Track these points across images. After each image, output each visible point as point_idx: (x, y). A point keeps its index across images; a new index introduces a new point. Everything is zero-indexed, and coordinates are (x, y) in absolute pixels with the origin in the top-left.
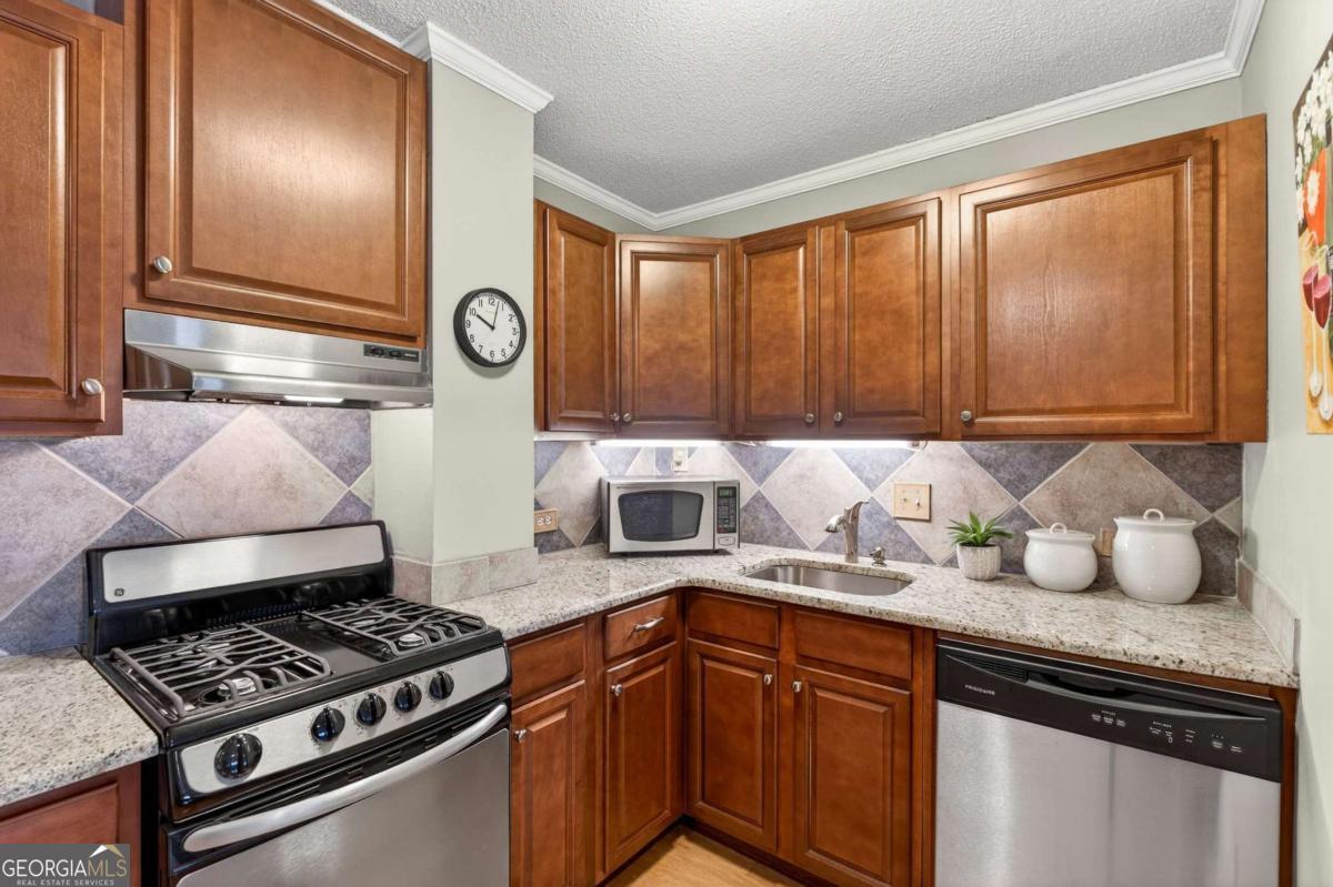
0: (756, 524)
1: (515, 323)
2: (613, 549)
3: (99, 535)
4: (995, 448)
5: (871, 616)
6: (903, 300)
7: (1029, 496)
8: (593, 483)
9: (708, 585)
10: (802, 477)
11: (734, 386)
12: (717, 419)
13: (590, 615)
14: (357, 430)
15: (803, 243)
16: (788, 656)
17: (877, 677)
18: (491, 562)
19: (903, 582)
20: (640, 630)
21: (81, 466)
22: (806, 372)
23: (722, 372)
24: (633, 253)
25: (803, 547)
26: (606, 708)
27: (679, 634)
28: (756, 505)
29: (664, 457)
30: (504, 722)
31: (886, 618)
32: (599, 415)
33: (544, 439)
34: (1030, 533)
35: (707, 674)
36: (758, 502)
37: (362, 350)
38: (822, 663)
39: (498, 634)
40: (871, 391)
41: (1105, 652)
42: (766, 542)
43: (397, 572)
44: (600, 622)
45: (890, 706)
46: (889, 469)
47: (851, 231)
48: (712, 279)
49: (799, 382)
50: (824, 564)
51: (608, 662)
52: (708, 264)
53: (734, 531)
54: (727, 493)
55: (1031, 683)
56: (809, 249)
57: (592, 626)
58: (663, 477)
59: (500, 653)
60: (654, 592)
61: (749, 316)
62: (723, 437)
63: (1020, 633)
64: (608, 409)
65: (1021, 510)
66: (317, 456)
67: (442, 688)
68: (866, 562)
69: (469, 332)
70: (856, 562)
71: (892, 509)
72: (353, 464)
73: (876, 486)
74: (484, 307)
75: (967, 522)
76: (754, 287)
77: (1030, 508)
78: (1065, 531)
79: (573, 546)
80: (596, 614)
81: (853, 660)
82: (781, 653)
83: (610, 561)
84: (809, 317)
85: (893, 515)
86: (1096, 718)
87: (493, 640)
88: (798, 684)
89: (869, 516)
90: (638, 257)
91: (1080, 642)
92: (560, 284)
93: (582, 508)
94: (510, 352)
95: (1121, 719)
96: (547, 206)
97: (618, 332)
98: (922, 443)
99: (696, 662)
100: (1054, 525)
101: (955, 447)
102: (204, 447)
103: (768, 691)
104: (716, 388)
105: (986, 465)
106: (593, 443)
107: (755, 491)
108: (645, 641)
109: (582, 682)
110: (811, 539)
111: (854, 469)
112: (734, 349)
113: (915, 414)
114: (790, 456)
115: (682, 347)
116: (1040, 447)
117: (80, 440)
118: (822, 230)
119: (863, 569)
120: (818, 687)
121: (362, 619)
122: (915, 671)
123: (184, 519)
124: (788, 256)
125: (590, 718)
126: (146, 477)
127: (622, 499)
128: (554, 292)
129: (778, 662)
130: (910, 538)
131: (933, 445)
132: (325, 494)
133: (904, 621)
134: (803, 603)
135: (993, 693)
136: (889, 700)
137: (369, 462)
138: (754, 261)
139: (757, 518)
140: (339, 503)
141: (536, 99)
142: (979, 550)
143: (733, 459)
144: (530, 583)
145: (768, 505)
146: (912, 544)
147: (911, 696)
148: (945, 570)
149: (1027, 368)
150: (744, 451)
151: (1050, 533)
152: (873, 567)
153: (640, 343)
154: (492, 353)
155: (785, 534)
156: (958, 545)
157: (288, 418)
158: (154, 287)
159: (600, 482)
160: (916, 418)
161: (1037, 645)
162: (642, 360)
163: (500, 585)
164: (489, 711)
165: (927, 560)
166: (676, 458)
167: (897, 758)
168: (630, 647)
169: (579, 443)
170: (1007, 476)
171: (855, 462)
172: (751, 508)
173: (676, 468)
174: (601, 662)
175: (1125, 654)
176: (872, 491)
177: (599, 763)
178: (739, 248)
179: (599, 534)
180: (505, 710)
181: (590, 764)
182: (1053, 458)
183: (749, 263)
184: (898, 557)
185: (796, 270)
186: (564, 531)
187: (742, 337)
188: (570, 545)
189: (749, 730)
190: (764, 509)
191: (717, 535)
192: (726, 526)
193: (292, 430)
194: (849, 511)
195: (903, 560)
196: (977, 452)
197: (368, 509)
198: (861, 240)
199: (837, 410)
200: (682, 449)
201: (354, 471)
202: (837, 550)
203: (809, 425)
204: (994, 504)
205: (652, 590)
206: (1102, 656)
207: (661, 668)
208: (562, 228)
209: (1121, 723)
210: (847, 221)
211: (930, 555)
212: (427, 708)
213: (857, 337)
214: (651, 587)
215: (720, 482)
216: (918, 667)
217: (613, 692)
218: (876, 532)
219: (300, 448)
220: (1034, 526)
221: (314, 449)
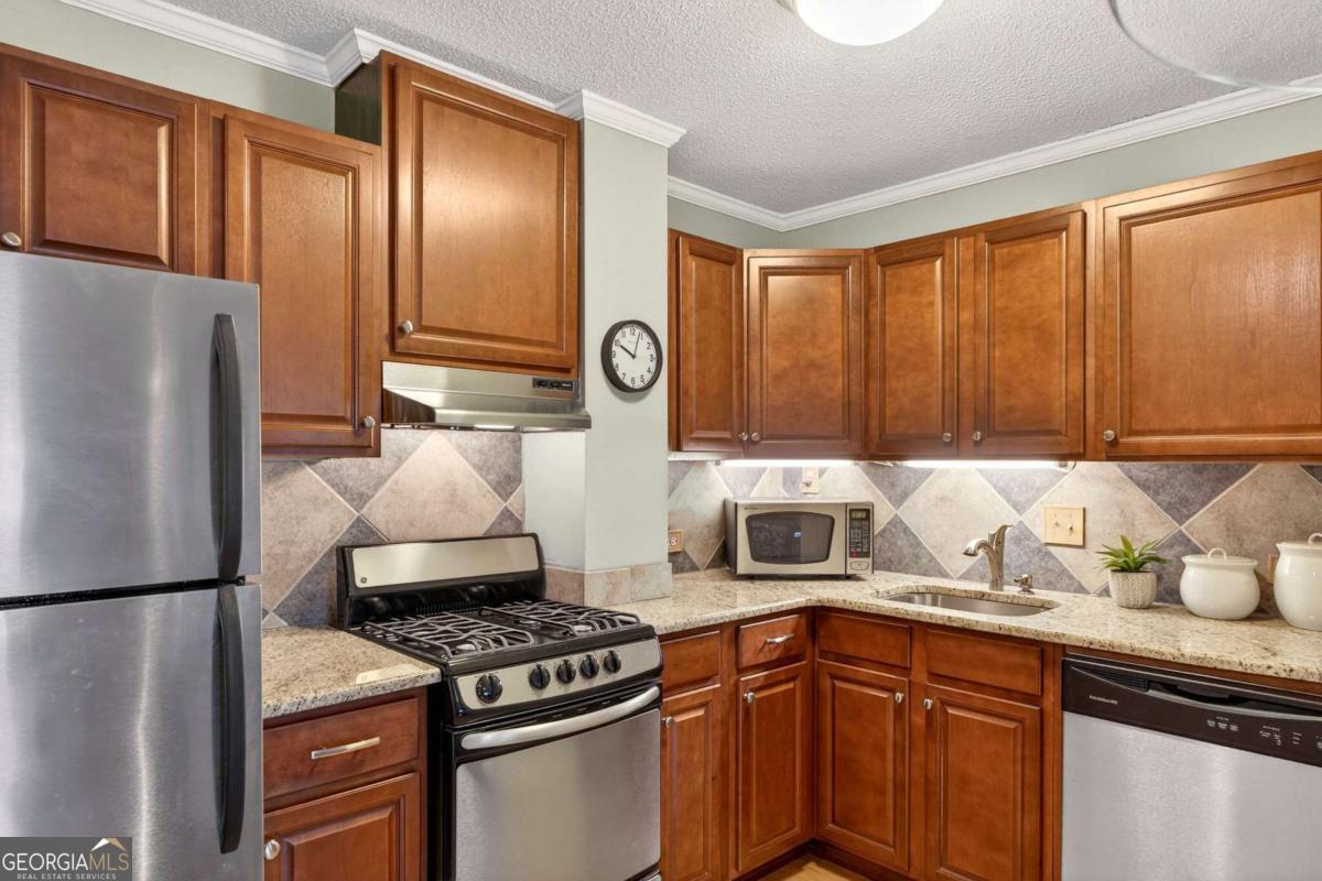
0: (893, 551)
1: (653, 351)
2: (741, 569)
3: (338, 537)
4: (1155, 469)
5: (1001, 632)
6: (1045, 316)
7: (1191, 520)
8: (718, 504)
9: (838, 605)
10: (943, 499)
11: (867, 405)
12: (849, 437)
13: (725, 623)
14: (511, 451)
15: (942, 255)
16: (920, 676)
17: (1008, 693)
18: (632, 574)
19: (1045, 606)
20: (771, 643)
21: (328, 481)
22: (944, 388)
23: (854, 388)
24: (761, 268)
25: (943, 574)
26: (739, 716)
27: (808, 654)
28: (894, 530)
29: (791, 478)
30: (655, 703)
31: (1014, 634)
32: (727, 435)
33: (677, 459)
34: (1187, 559)
35: (837, 694)
36: (895, 527)
37: (531, 382)
38: (953, 681)
39: (650, 628)
40: (1010, 409)
41: (1222, 662)
42: (905, 570)
43: (549, 580)
44: (734, 630)
45: (1020, 721)
46: (1041, 490)
47: (991, 242)
48: (844, 292)
49: (936, 400)
50: (966, 591)
51: (741, 671)
52: (840, 277)
53: (866, 555)
54: (859, 515)
55: (1152, 693)
56: (947, 261)
57: (726, 635)
58: (792, 498)
59: (654, 642)
60: (784, 609)
61: (883, 332)
62: (857, 457)
63: (1143, 647)
64: (736, 427)
65: (1183, 535)
66: (481, 475)
67: (613, 665)
68: (1012, 590)
69: (615, 361)
70: (1002, 590)
71: (1043, 533)
72: (508, 481)
73: (1025, 509)
74: (626, 338)
75: (1120, 546)
76: (888, 300)
77: (1192, 533)
78: (1225, 557)
79: (698, 569)
80: (731, 622)
81: (983, 677)
82: (913, 673)
83: (737, 583)
84: (947, 331)
85: (1044, 541)
86: (1211, 723)
87: (646, 633)
88: (929, 702)
89: (1017, 541)
90: (766, 272)
91: (1199, 653)
92: (691, 308)
93: (706, 530)
94: (648, 377)
95: (1235, 724)
96: (680, 234)
97: (746, 349)
98: (1071, 463)
99: (826, 683)
100: (1214, 550)
101: (1111, 468)
102: (404, 465)
103: (899, 708)
104: (848, 405)
105: (1144, 486)
106: (718, 463)
107: (892, 516)
108: (775, 656)
109: (718, 685)
110: (954, 567)
111: (1001, 491)
112: (867, 364)
113: (1058, 433)
114: (931, 477)
115: (812, 365)
116: (1204, 468)
117: (328, 461)
118: (961, 241)
119: (1008, 597)
120: (948, 705)
121: (530, 614)
122: (1045, 685)
123: (391, 526)
124: (925, 268)
125: (724, 722)
126: (367, 491)
127: (749, 520)
128: (686, 317)
129: (910, 682)
130: (1062, 565)
131: (1082, 465)
132: (486, 509)
133: (1032, 637)
134: (933, 621)
135: (1116, 702)
136: (1018, 715)
137: (520, 481)
138: (888, 273)
139: (895, 543)
140: (498, 517)
141: (669, 134)
142: (1130, 575)
143: (869, 481)
144: (665, 597)
145: (906, 530)
146: (1064, 572)
147: (1042, 713)
148: (1098, 599)
149: (1172, 387)
150: (880, 471)
151: (1208, 559)
152: (1017, 595)
153: (770, 359)
154: (633, 380)
155: (925, 561)
156: (1109, 570)
157: (461, 441)
158: (400, 342)
159: (725, 504)
160: (1058, 438)
161: (1159, 657)
162: (770, 380)
163: (639, 595)
164: (645, 690)
165: (1081, 589)
166: (804, 480)
167: (1028, 772)
168: (762, 659)
169: (702, 463)
170: (1168, 499)
171: (1001, 484)
172: (888, 531)
173: (806, 490)
174: (734, 671)
175: (1241, 664)
176: (1021, 514)
177: (732, 765)
178: (873, 260)
179: (725, 557)
180: (658, 692)
181: (724, 766)
182: (1218, 480)
183: (884, 274)
184: (1049, 586)
185: (932, 284)
186: (689, 553)
187: (875, 352)
188: (694, 568)
189: (879, 750)
190: (902, 535)
191: (850, 560)
192: (859, 550)
193: (462, 451)
194: (994, 535)
195: (1055, 589)
196: (1135, 472)
197: (519, 524)
198: (1003, 252)
199: (976, 430)
200: (809, 469)
201: (509, 489)
202: (982, 579)
203: (949, 445)
204: (1151, 529)
205: (782, 606)
206: (1220, 666)
207: (791, 685)
208: (692, 254)
209: (1234, 728)
210: (986, 232)
211: (1083, 583)
212: (602, 679)
213: (997, 354)
214: (780, 603)
215: (852, 504)
216: (1049, 682)
217: (745, 700)
218: (1026, 559)
219: (470, 468)
220: (1196, 551)
221: (479, 468)
